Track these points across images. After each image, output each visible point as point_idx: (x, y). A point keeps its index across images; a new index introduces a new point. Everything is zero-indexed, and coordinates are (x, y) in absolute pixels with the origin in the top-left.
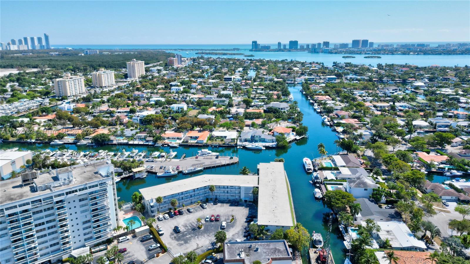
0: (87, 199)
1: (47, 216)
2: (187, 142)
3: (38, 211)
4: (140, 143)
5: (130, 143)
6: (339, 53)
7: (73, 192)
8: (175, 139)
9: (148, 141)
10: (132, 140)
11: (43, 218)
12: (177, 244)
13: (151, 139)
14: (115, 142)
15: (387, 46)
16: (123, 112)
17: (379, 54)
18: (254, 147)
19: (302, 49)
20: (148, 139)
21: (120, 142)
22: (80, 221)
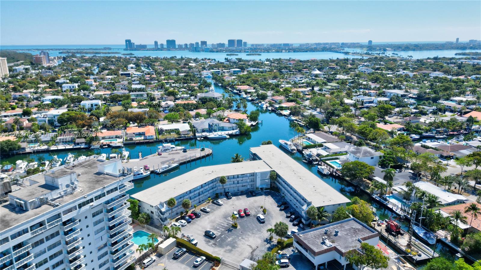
0: (101, 212)
1: (50, 248)
2: (131, 139)
3: (37, 242)
4: (67, 148)
5: (52, 149)
6: (220, 52)
7: (88, 202)
8: (112, 138)
9: (78, 144)
10: (53, 145)
11: (45, 252)
12: (225, 251)
13: (83, 140)
14: (28, 150)
15: (259, 45)
16: (11, 116)
17: (256, 52)
18: (217, 136)
19: (181, 48)
20: (78, 141)
21: (36, 148)
22: (93, 248)
